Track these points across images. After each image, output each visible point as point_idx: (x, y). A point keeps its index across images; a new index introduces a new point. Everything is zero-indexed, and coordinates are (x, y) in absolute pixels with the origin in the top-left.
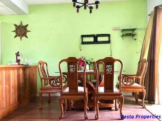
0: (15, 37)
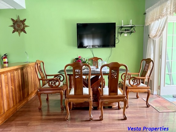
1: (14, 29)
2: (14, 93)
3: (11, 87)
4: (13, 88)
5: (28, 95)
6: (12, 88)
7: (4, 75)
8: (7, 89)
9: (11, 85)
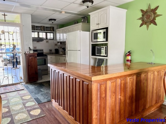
0: (141, 25)
1: (142, 22)
2: (122, 105)
3: (119, 97)
4: (122, 98)
5: (144, 109)
6: (120, 99)
7: (110, 82)
8: (113, 99)
9: (119, 95)
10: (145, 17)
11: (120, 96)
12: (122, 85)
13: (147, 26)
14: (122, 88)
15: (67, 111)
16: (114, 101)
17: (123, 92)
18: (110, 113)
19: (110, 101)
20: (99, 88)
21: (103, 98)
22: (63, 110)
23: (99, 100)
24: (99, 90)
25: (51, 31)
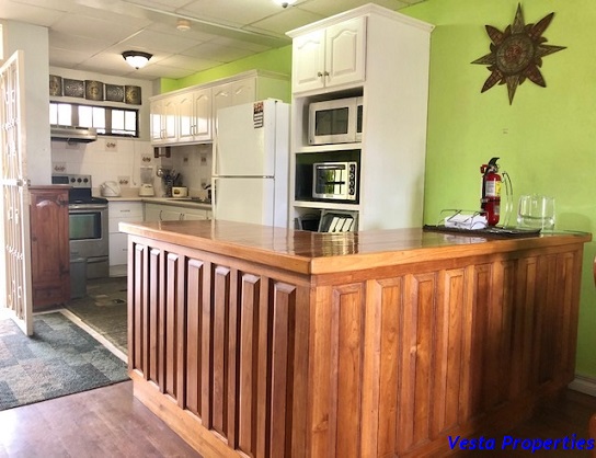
0: (487, 86)
1: (489, 73)
2: (422, 380)
3: (413, 349)
4: (423, 354)
6: (417, 358)
7: (380, 287)
8: (390, 357)
9: (414, 340)
10: (501, 53)
11: (417, 343)
12: (424, 302)
13: (509, 87)
14: (424, 313)
15: (199, 411)
16: (391, 365)
17: (428, 328)
18: (376, 413)
19: (378, 362)
20: (337, 304)
21: (352, 350)
22: (181, 410)
23: (336, 357)
24: (337, 316)
25: (127, 102)
